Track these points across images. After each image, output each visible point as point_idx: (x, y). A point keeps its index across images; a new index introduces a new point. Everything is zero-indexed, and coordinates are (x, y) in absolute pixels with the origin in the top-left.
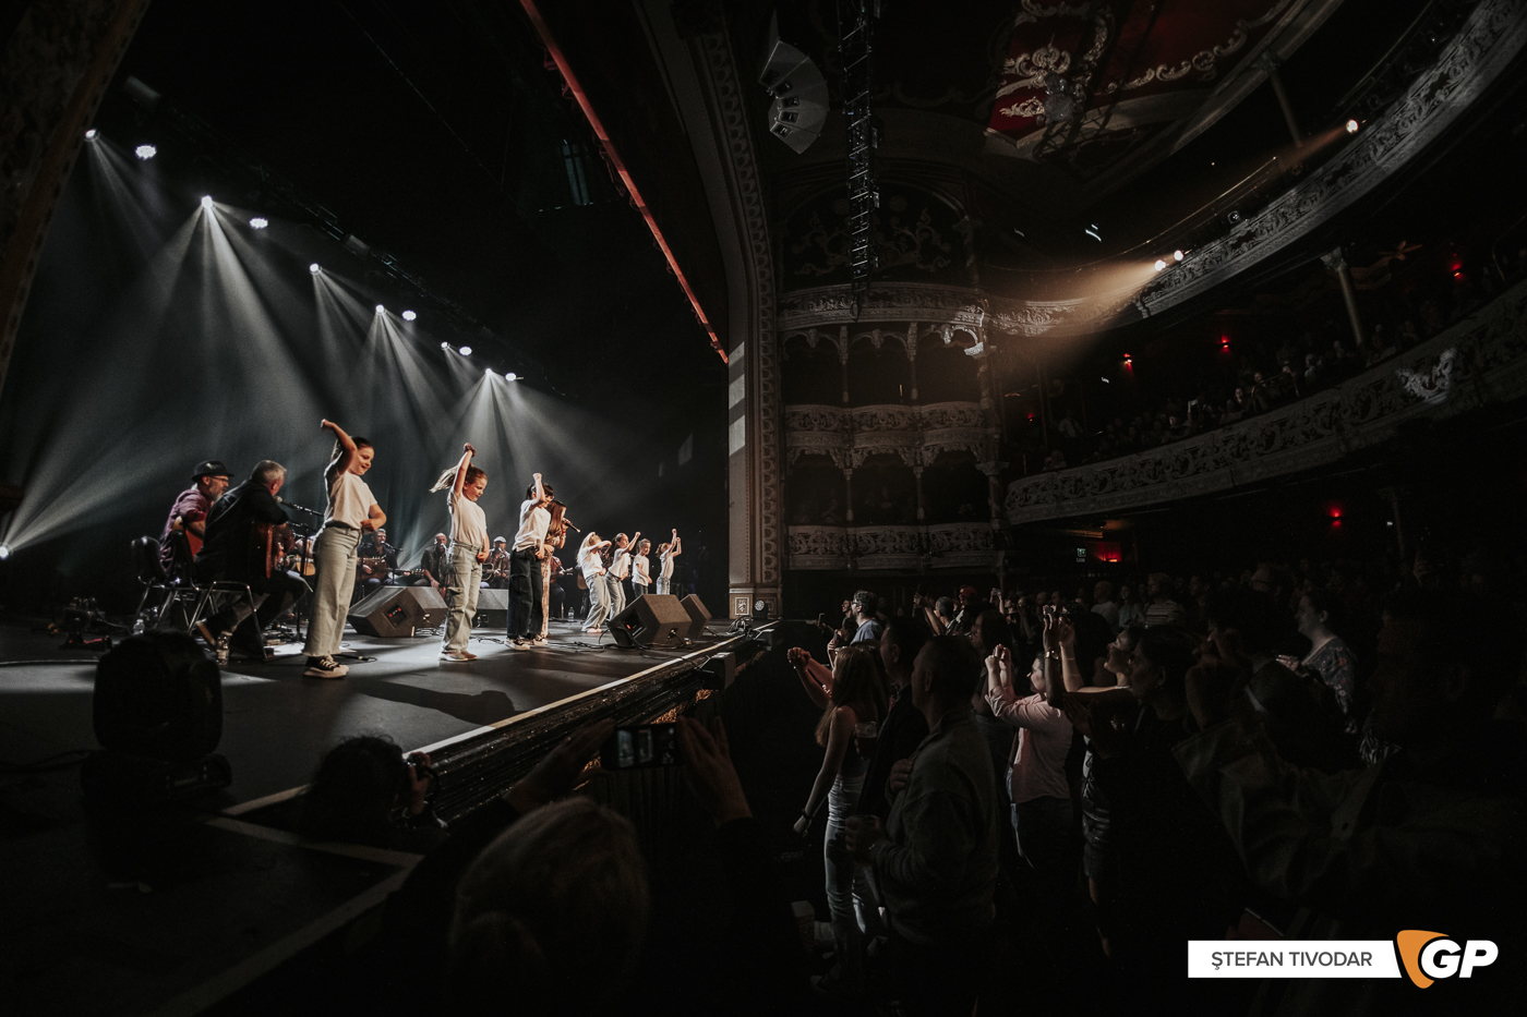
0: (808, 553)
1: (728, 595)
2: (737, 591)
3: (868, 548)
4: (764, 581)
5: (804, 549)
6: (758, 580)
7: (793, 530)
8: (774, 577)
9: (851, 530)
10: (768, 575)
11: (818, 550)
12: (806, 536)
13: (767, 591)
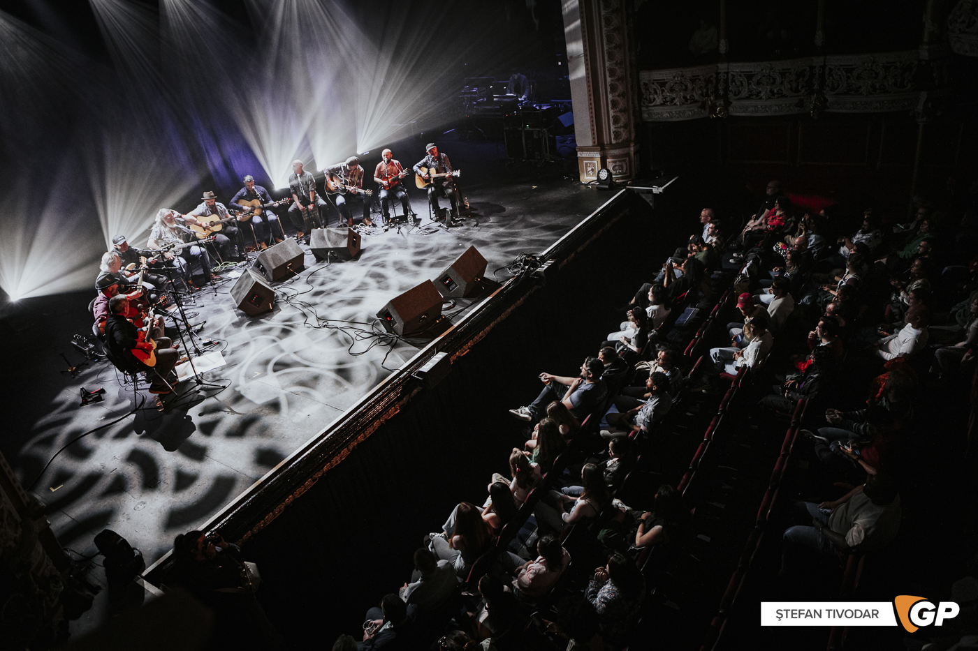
0: (663, 104)
1: (577, 158)
2: (585, 154)
3: (739, 92)
4: (613, 142)
5: (659, 101)
6: (606, 140)
7: (645, 76)
8: (624, 136)
9: (722, 67)
10: (617, 135)
11: (676, 101)
12: (663, 84)
13: (616, 152)
